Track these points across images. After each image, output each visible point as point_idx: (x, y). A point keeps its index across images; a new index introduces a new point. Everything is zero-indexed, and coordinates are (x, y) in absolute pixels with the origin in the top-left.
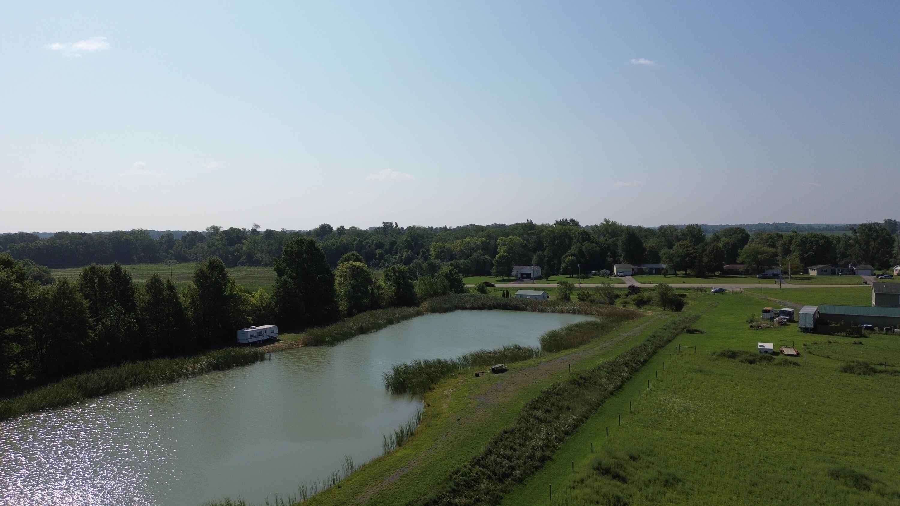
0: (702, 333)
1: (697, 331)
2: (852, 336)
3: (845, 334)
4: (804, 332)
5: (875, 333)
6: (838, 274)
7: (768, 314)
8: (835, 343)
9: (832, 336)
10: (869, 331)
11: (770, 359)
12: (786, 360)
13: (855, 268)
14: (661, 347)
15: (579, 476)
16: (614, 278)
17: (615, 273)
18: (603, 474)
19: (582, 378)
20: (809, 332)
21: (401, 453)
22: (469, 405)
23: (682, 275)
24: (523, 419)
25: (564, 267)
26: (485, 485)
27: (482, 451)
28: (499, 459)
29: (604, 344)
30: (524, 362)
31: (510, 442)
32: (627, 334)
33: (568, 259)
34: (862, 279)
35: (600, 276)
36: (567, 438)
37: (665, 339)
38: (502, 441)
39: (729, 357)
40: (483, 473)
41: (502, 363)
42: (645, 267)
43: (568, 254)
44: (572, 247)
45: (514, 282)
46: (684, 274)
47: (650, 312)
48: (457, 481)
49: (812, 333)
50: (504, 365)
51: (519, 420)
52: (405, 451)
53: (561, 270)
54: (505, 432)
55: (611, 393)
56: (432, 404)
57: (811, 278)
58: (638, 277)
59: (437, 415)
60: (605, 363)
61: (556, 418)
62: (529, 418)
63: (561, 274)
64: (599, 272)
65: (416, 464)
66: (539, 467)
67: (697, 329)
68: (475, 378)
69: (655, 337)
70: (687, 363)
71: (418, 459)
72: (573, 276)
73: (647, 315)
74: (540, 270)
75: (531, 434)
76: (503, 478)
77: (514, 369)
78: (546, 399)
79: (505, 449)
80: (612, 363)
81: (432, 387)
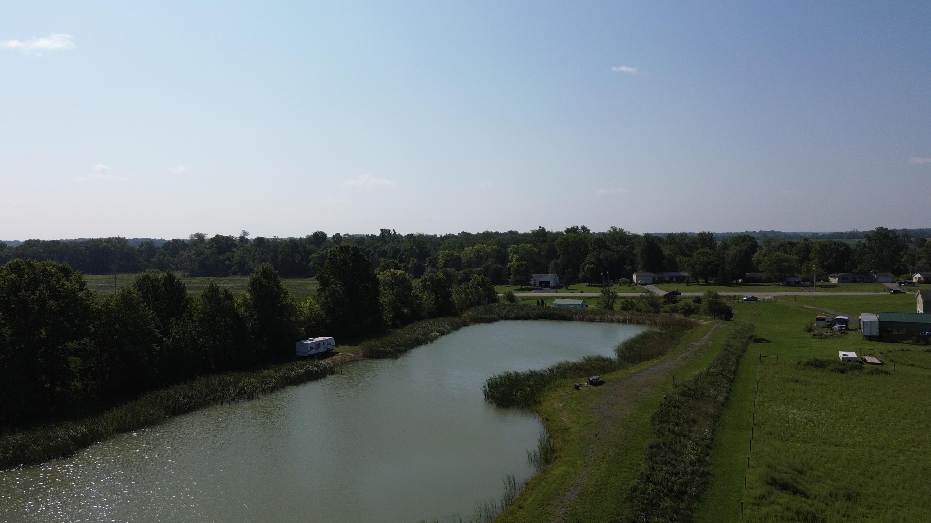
0: (769, 342)
1: (763, 340)
2: (919, 343)
3: (912, 342)
4: (870, 341)
6: (860, 282)
7: (822, 322)
8: (908, 351)
11: (860, 369)
12: (877, 369)
13: (876, 276)
14: (740, 356)
15: (758, 493)
16: (635, 287)
17: (635, 282)
18: (782, 490)
19: (689, 390)
20: (874, 340)
21: (558, 470)
22: (592, 419)
23: (703, 283)
24: (660, 433)
25: (583, 275)
26: (668, 503)
27: (644, 467)
28: (667, 476)
29: (683, 355)
30: (614, 373)
31: (662, 457)
32: (699, 344)
33: (587, 266)
34: (887, 286)
35: (620, 285)
36: (711, 452)
37: (740, 348)
38: (655, 456)
39: (817, 366)
40: (659, 491)
41: (595, 375)
42: (666, 275)
43: (586, 262)
44: (589, 256)
45: (533, 291)
46: (704, 282)
47: (703, 321)
48: (639, 499)
49: (877, 341)
50: (599, 377)
51: (656, 434)
52: (560, 468)
53: (580, 279)
54: (651, 447)
55: (723, 405)
56: (549, 418)
57: (834, 285)
58: (660, 285)
59: (565, 430)
60: (701, 374)
61: (690, 431)
62: (663, 431)
63: (579, 282)
64: (619, 280)
65: (583, 481)
66: (705, 483)
67: (762, 337)
68: (576, 391)
69: (729, 346)
70: (777, 373)
71: (581, 476)
72: (592, 285)
73: (702, 323)
74: (557, 278)
75: (678, 448)
76: (680, 495)
77: (610, 381)
78: (669, 412)
79: (665, 464)
80: (708, 374)
81: (538, 400)
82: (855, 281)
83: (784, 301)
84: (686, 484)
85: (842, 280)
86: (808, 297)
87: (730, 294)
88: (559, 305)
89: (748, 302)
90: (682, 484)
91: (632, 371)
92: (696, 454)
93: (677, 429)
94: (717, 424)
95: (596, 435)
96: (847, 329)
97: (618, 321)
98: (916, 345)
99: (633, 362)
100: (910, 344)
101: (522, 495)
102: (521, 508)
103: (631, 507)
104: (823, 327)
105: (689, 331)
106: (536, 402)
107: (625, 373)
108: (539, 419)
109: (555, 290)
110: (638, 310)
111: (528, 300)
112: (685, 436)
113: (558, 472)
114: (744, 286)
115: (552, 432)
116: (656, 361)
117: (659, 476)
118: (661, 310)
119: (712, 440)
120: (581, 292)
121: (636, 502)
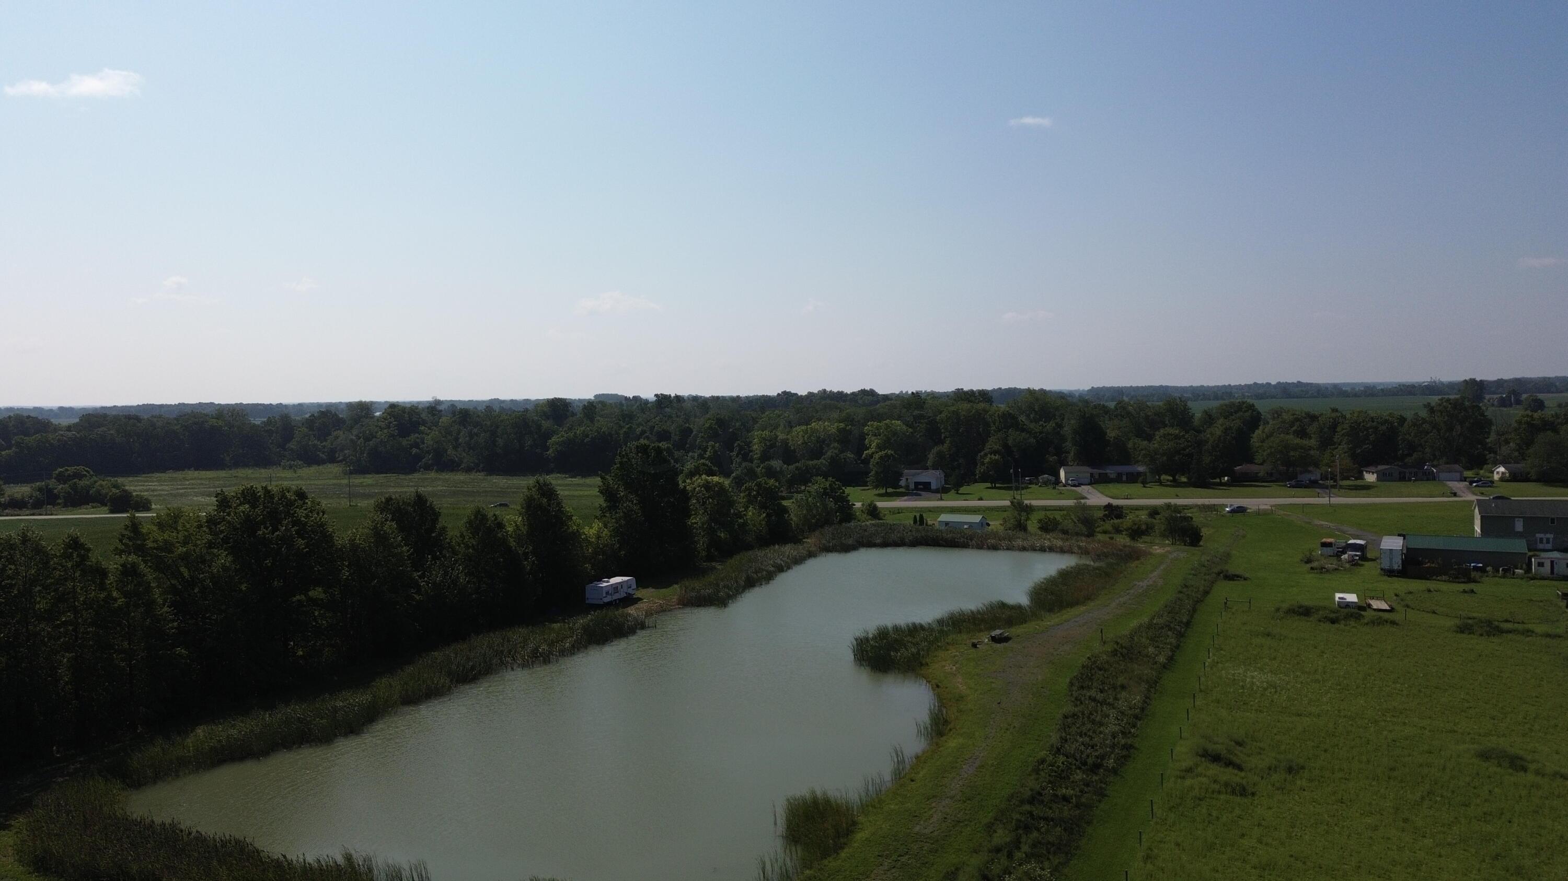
0: (1245, 579)
1: (1238, 576)
2: (1457, 580)
3: (1447, 578)
4: (1389, 576)
5: (1487, 576)
6: (1410, 480)
7: (1329, 549)
8: (1436, 591)
9: (1429, 581)
10: (1479, 574)
11: (1358, 617)
12: (1380, 618)
13: (1435, 471)
14: (1199, 601)
15: (1185, 765)
16: (1063, 490)
17: (1064, 481)
18: (1213, 762)
19: (1122, 647)
20: (1395, 576)
21: (952, 743)
22: (993, 685)
23: (1169, 483)
24: (1078, 701)
25: (982, 470)
26: (1079, 776)
27: (1055, 739)
28: (1082, 748)
29: (1121, 599)
30: (1024, 625)
31: (1078, 728)
32: (1144, 584)
33: (988, 458)
34: (1449, 487)
35: (1040, 486)
36: (1139, 723)
37: (1201, 589)
38: (1069, 727)
39: (1300, 614)
40: (1071, 764)
41: (999, 628)
42: (1111, 471)
43: (987, 450)
44: (991, 439)
45: (906, 498)
46: (1171, 481)
47: (1156, 547)
48: (1047, 771)
49: (1400, 577)
50: (1002, 631)
51: (1073, 702)
52: (955, 741)
53: (977, 477)
54: (1066, 717)
55: (1164, 666)
56: (939, 684)
57: (1370, 486)
58: (1101, 487)
59: (961, 698)
60: (1141, 626)
61: (1116, 699)
62: (1083, 699)
63: (976, 481)
64: (1038, 479)
65: (982, 755)
66: (1126, 757)
67: (1237, 573)
68: (973, 650)
69: (1186, 586)
70: (1245, 624)
71: (981, 748)
72: (997, 485)
73: (1154, 552)
74: (943, 476)
75: (1098, 719)
76: (1095, 768)
77: (1018, 636)
78: (1092, 675)
79: (1081, 736)
80: (1150, 626)
81: (924, 662)
82: (1403, 478)
83: (1285, 513)
84: (1102, 757)
85: (1382, 477)
86: (1323, 505)
87: (1207, 501)
88: (947, 524)
89: (1231, 514)
90: (1097, 757)
91: (1048, 623)
92: (1119, 725)
93: (1100, 696)
94: (1153, 690)
95: (999, 703)
96: (1364, 558)
97: (1033, 549)
98: (1454, 582)
99: (1051, 610)
100: (1445, 581)
101: (912, 768)
102: (912, 781)
103: (1037, 779)
104: (1330, 556)
105: (1133, 564)
106: (922, 665)
107: (1039, 626)
108: (926, 685)
109: (939, 495)
110: (1065, 532)
111: (899, 513)
112: (1109, 704)
113: (954, 745)
114: (1231, 488)
115: (944, 701)
116: (1082, 608)
117: (1070, 748)
118: (1098, 530)
119: (1143, 709)
120: (979, 500)
121: (1042, 773)
